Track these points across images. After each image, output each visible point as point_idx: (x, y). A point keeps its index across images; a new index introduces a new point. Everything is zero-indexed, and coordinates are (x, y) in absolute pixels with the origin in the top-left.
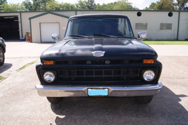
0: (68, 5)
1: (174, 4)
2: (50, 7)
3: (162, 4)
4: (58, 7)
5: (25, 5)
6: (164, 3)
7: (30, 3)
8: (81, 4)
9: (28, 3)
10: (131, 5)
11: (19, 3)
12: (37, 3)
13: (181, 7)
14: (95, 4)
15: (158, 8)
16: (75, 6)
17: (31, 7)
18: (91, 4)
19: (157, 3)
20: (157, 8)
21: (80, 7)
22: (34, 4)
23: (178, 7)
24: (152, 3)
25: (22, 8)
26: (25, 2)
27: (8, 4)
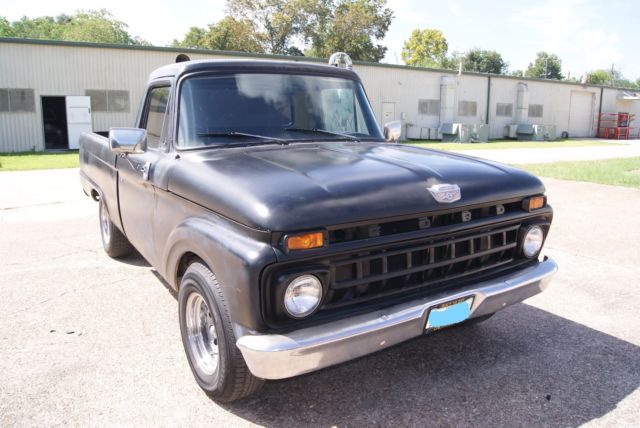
1: (260, 37)
3: (227, 35)
6: (231, 31)
10: (125, 29)
13: (278, 45)
15: (215, 44)
19: (208, 30)
20: (212, 44)
23: (270, 45)
24: (192, 29)
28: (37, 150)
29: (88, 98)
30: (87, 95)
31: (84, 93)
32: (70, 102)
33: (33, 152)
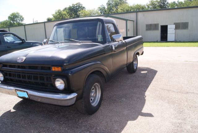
0: (140, 6)
2: (121, 10)
4: (129, 9)
5: (100, 10)
7: (104, 8)
8: (153, 4)
9: (103, 8)
11: (95, 9)
12: (111, 7)
14: (167, 3)
16: (147, 7)
17: (106, 11)
18: (164, 3)
21: (151, 8)
22: (108, 8)
25: (98, 13)
26: (100, 7)
27: (86, 10)
28: (158, 41)
29: (175, 25)
30: (174, 24)
31: (173, 24)
32: (169, 27)
33: (157, 42)
